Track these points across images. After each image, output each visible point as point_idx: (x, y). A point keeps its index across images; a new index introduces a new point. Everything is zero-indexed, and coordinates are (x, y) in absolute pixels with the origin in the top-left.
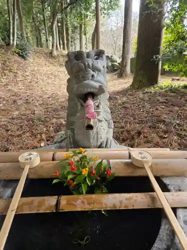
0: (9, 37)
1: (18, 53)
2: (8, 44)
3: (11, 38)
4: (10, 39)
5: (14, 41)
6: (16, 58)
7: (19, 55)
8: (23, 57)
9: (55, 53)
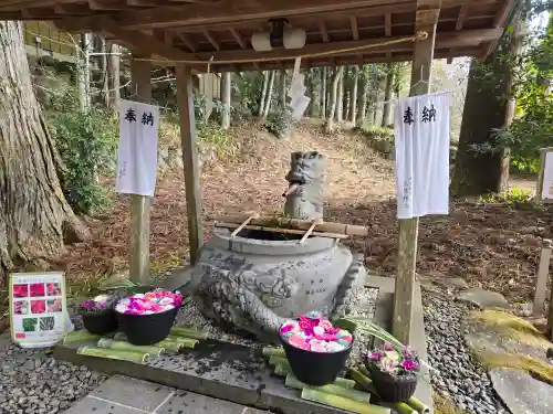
0: (259, 102)
1: (269, 128)
2: (256, 114)
3: (262, 103)
4: (260, 105)
5: (266, 109)
6: (265, 135)
7: (270, 131)
8: (274, 133)
9: (332, 126)
